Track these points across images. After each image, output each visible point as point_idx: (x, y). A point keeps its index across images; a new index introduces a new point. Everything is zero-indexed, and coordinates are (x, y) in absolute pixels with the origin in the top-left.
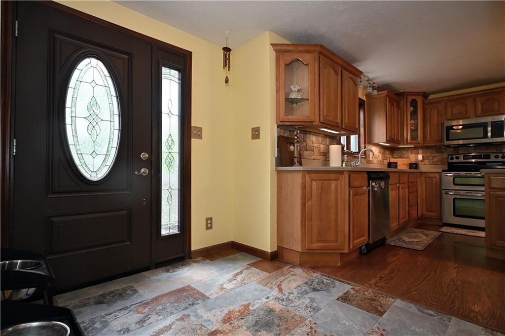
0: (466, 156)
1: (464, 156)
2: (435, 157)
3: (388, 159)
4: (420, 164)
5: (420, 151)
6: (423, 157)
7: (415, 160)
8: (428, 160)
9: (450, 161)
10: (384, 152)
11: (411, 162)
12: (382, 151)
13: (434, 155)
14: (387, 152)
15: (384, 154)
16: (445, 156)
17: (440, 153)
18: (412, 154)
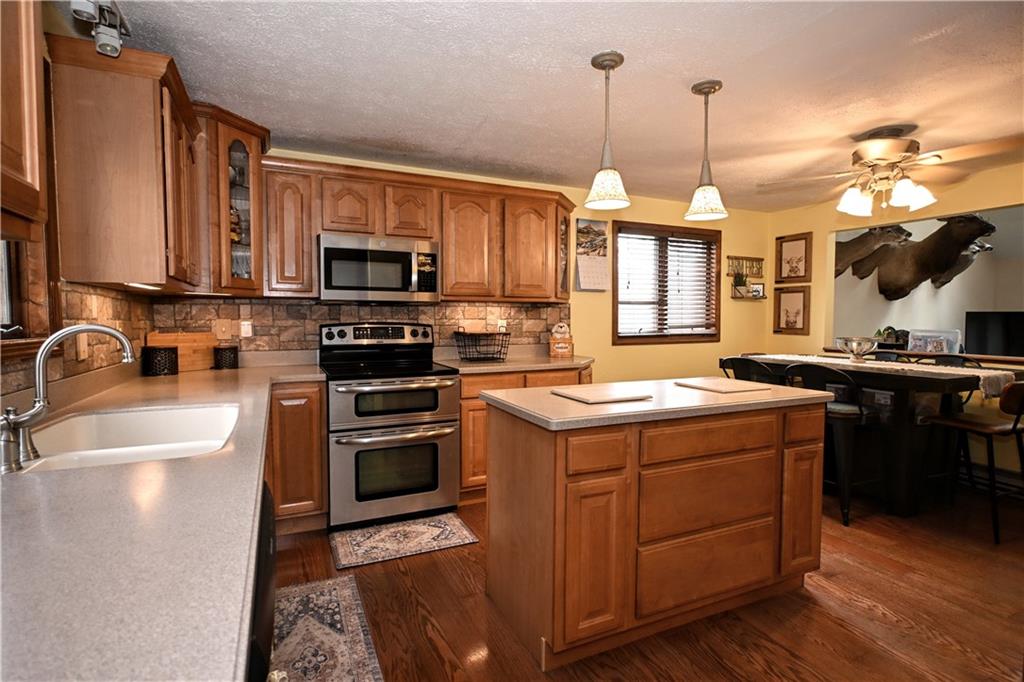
0: (359, 329)
1: (355, 330)
2: (286, 328)
3: (142, 337)
4: (244, 348)
5: (245, 310)
6: (254, 327)
7: (228, 337)
8: (266, 338)
9: (326, 342)
10: (129, 312)
11: (216, 344)
12: (123, 307)
13: (284, 323)
14: (139, 312)
15: (130, 319)
16: (311, 326)
17: (297, 318)
18: (219, 317)
